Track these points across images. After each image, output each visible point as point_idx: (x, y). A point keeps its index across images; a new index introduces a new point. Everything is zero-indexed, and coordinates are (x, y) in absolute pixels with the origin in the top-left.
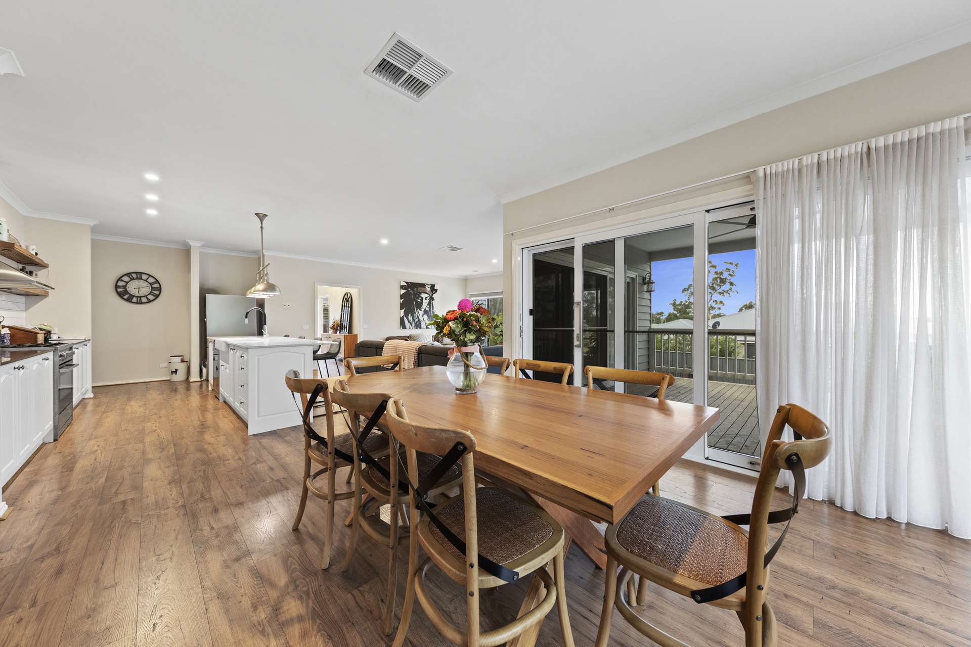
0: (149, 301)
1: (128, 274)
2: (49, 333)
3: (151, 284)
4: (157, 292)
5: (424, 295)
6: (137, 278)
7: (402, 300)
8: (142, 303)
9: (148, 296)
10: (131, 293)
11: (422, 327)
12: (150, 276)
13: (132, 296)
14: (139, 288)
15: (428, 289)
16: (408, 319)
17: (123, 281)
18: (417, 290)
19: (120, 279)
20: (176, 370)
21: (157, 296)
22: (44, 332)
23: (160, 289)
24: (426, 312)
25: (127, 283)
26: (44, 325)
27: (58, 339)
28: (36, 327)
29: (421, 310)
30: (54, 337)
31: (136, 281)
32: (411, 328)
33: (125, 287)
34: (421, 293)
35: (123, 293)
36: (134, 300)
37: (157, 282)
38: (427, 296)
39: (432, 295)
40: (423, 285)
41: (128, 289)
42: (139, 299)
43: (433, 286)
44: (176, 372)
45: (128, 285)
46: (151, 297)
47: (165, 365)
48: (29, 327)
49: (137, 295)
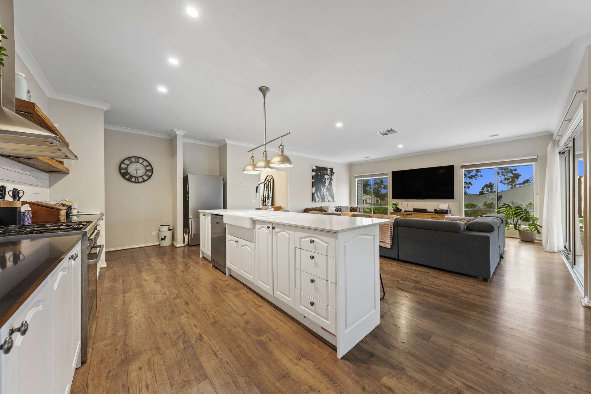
0: (144, 181)
1: (128, 158)
2: (70, 208)
3: (145, 167)
4: (150, 174)
5: (326, 177)
6: (135, 162)
7: (313, 180)
8: (139, 182)
9: (143, 177)
10: (131, 174)
11: (326, 201)
12: (145, 160)
13: (132, 176)
14: (137, 170)
15: (329, 172)
16: (317, 194)
17: (125, 164)
18: (322, 172)
19: (122, 162)
20: (165, 237)
21: (150, 177)
22: (65, 208)
23: (152, 171)
24: (328, 189)
25: (128, 165)
26: (65, 201)
27: (77, 214)
28: (59, 202)
29: (325, 188)
30: (74, 212)
31: (134, 163)
32: (319, 201)
33: (126, 169)
34: (325, 175)
35: (125, 175)
36: (133, 179)
37: (150, 165)
38: (329, 177)
39: (331, 176)
40: (326, 169)
41: (129, 171)
42: (137, 179)
43: (332, 170)
44: (164, 238)
45: (129, 168)
46: (145, 178)
47: (155, 233)
48: (52, 203)
49: (135, 175)
